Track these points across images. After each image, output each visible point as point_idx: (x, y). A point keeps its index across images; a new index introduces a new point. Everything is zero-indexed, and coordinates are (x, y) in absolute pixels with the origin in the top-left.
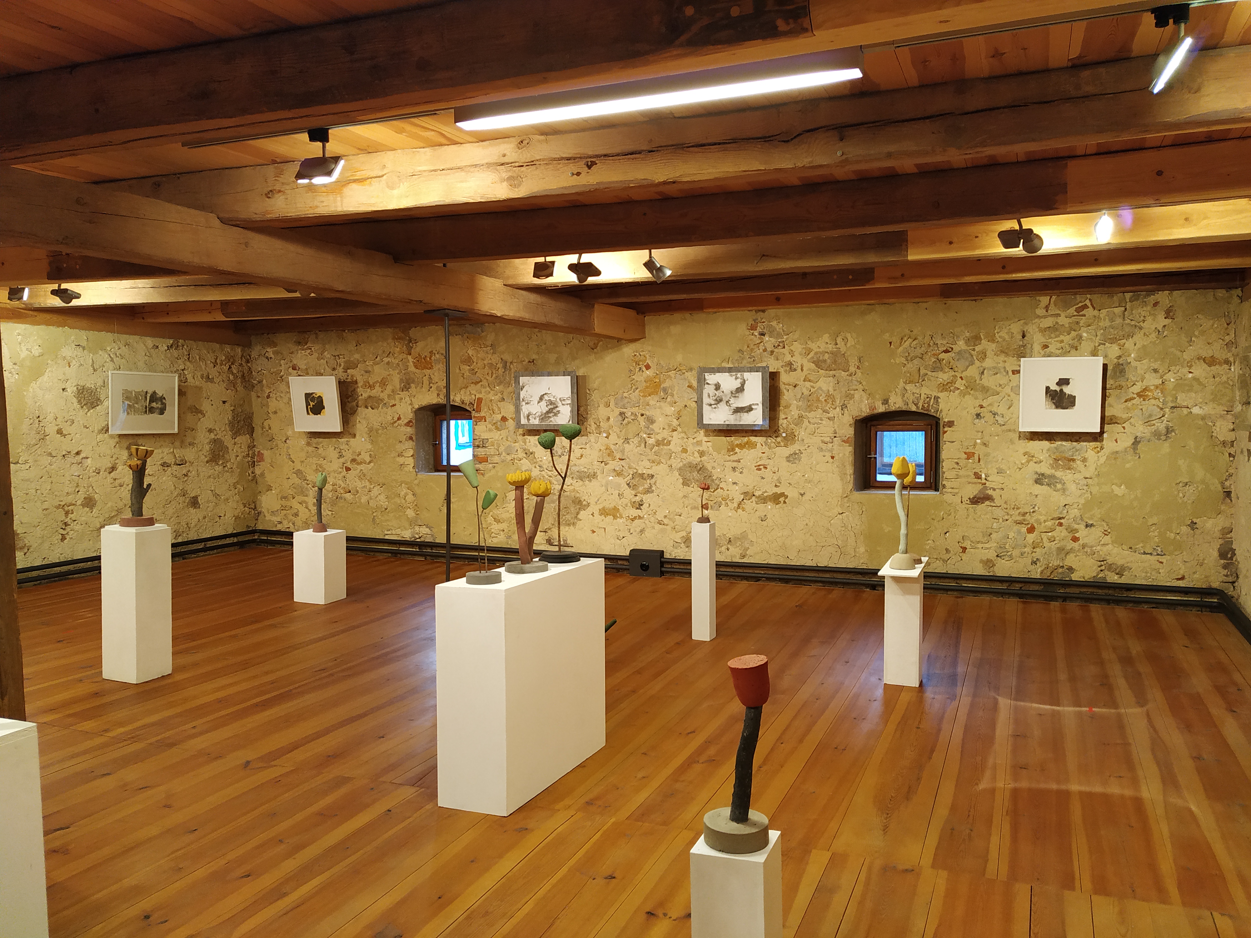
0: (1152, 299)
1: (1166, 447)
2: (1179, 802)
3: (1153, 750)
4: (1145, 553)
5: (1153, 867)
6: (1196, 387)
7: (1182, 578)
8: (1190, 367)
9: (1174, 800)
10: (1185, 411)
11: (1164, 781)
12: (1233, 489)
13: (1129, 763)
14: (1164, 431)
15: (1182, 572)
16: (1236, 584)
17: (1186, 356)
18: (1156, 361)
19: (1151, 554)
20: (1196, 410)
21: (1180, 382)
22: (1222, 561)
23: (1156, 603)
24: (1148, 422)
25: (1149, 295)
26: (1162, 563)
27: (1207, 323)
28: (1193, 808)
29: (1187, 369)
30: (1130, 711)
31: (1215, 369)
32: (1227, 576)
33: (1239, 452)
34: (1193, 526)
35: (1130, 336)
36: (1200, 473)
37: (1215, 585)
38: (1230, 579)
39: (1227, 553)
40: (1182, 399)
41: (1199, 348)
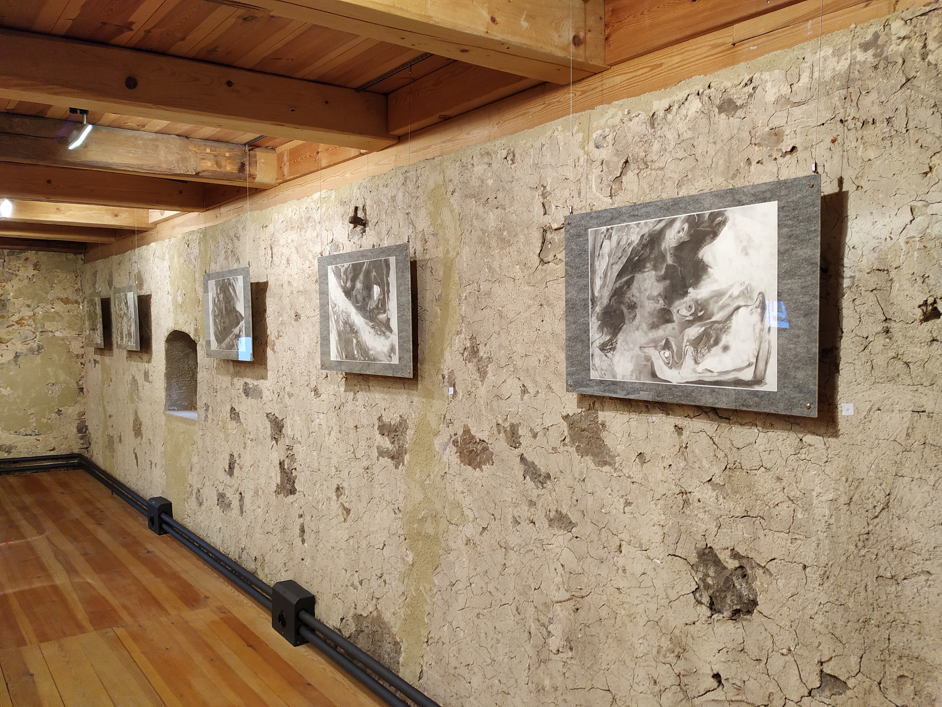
0: (24, 255)
1: (38, 360)
2: (81, 580)
3: (56, 556)
4: (26, 435)
5: (72, 617)
6: (57, 318)
7: (54, 449)
8: (53, 304)
9: (77, 580)
10: (51, 334)
11: (68, 572)
12: (84, 386)
13: (43, 568)
14: (36, 349)
15: (53, 445)
16: (89, 449)
17: (50, 297)
18: (28, 299)
19: (31, 435)
20: (57, 334)
21: (47, 314)
22: (80, 435)
23: (36, 469)
24: (24, 342)
25: (21, 253)
26: (39, 440)
27: (62, 275)
28: (89, 581)
29: (50, 306)
30: (34, 538)
31: (69, 306)
32: (83, 444)
33: (87, 361)
34: (59, 412)
35: (9, 280)
36: (62, 377)
37: (76, 451)
38: (85, 446)
39: (83, 429)
40: (48, 326)
41: (58, 292)
